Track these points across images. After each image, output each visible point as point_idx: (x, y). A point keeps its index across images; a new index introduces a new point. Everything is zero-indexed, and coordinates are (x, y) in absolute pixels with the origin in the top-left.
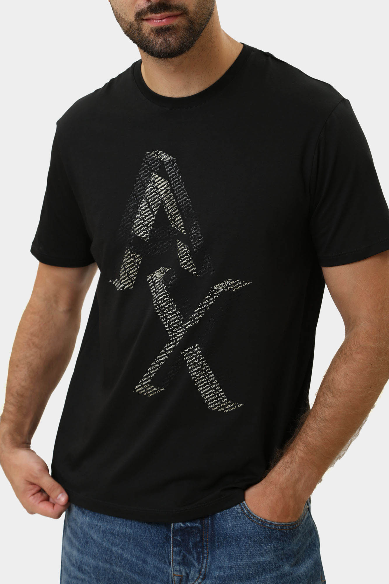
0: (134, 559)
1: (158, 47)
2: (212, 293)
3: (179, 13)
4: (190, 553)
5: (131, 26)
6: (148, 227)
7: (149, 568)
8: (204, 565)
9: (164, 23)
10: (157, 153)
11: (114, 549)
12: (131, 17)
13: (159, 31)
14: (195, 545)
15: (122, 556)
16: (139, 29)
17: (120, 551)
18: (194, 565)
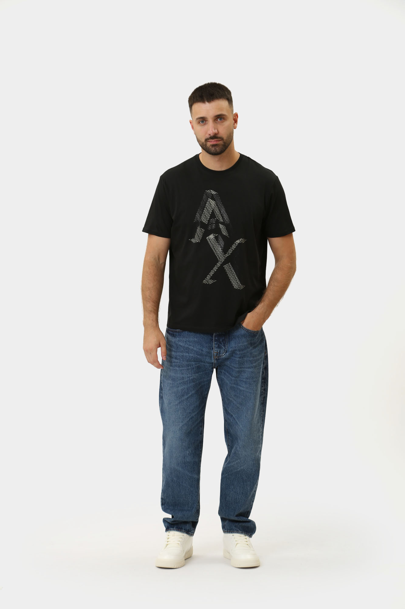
0: (198, 350)
1: (212, 151)
2: (235, 244)
3: (220, 139)
4: (221, 344)
5: (203, 143)
6: (207, 219)
7: (204, 353)
8: (226, 347)
9: (215, 143)
10: (210, 191)
11: (190, 347)
12: (203, 140)
13: (213, 146)
14: (223, 341)
15: (193, 349)
16: (206, 145)
17: (192, 348)
18: (223, 348)
